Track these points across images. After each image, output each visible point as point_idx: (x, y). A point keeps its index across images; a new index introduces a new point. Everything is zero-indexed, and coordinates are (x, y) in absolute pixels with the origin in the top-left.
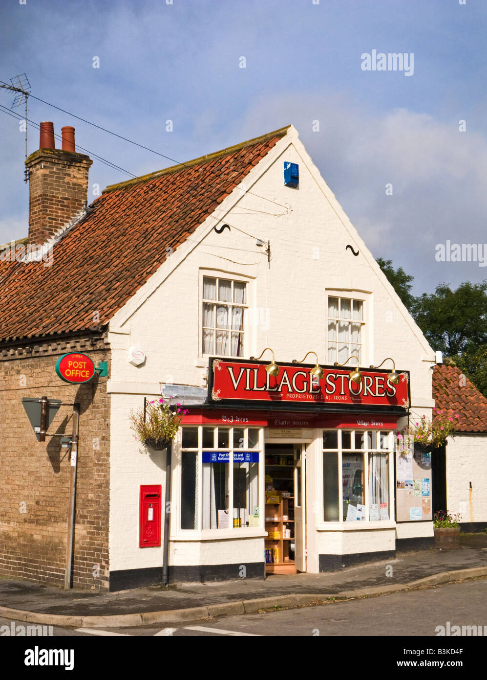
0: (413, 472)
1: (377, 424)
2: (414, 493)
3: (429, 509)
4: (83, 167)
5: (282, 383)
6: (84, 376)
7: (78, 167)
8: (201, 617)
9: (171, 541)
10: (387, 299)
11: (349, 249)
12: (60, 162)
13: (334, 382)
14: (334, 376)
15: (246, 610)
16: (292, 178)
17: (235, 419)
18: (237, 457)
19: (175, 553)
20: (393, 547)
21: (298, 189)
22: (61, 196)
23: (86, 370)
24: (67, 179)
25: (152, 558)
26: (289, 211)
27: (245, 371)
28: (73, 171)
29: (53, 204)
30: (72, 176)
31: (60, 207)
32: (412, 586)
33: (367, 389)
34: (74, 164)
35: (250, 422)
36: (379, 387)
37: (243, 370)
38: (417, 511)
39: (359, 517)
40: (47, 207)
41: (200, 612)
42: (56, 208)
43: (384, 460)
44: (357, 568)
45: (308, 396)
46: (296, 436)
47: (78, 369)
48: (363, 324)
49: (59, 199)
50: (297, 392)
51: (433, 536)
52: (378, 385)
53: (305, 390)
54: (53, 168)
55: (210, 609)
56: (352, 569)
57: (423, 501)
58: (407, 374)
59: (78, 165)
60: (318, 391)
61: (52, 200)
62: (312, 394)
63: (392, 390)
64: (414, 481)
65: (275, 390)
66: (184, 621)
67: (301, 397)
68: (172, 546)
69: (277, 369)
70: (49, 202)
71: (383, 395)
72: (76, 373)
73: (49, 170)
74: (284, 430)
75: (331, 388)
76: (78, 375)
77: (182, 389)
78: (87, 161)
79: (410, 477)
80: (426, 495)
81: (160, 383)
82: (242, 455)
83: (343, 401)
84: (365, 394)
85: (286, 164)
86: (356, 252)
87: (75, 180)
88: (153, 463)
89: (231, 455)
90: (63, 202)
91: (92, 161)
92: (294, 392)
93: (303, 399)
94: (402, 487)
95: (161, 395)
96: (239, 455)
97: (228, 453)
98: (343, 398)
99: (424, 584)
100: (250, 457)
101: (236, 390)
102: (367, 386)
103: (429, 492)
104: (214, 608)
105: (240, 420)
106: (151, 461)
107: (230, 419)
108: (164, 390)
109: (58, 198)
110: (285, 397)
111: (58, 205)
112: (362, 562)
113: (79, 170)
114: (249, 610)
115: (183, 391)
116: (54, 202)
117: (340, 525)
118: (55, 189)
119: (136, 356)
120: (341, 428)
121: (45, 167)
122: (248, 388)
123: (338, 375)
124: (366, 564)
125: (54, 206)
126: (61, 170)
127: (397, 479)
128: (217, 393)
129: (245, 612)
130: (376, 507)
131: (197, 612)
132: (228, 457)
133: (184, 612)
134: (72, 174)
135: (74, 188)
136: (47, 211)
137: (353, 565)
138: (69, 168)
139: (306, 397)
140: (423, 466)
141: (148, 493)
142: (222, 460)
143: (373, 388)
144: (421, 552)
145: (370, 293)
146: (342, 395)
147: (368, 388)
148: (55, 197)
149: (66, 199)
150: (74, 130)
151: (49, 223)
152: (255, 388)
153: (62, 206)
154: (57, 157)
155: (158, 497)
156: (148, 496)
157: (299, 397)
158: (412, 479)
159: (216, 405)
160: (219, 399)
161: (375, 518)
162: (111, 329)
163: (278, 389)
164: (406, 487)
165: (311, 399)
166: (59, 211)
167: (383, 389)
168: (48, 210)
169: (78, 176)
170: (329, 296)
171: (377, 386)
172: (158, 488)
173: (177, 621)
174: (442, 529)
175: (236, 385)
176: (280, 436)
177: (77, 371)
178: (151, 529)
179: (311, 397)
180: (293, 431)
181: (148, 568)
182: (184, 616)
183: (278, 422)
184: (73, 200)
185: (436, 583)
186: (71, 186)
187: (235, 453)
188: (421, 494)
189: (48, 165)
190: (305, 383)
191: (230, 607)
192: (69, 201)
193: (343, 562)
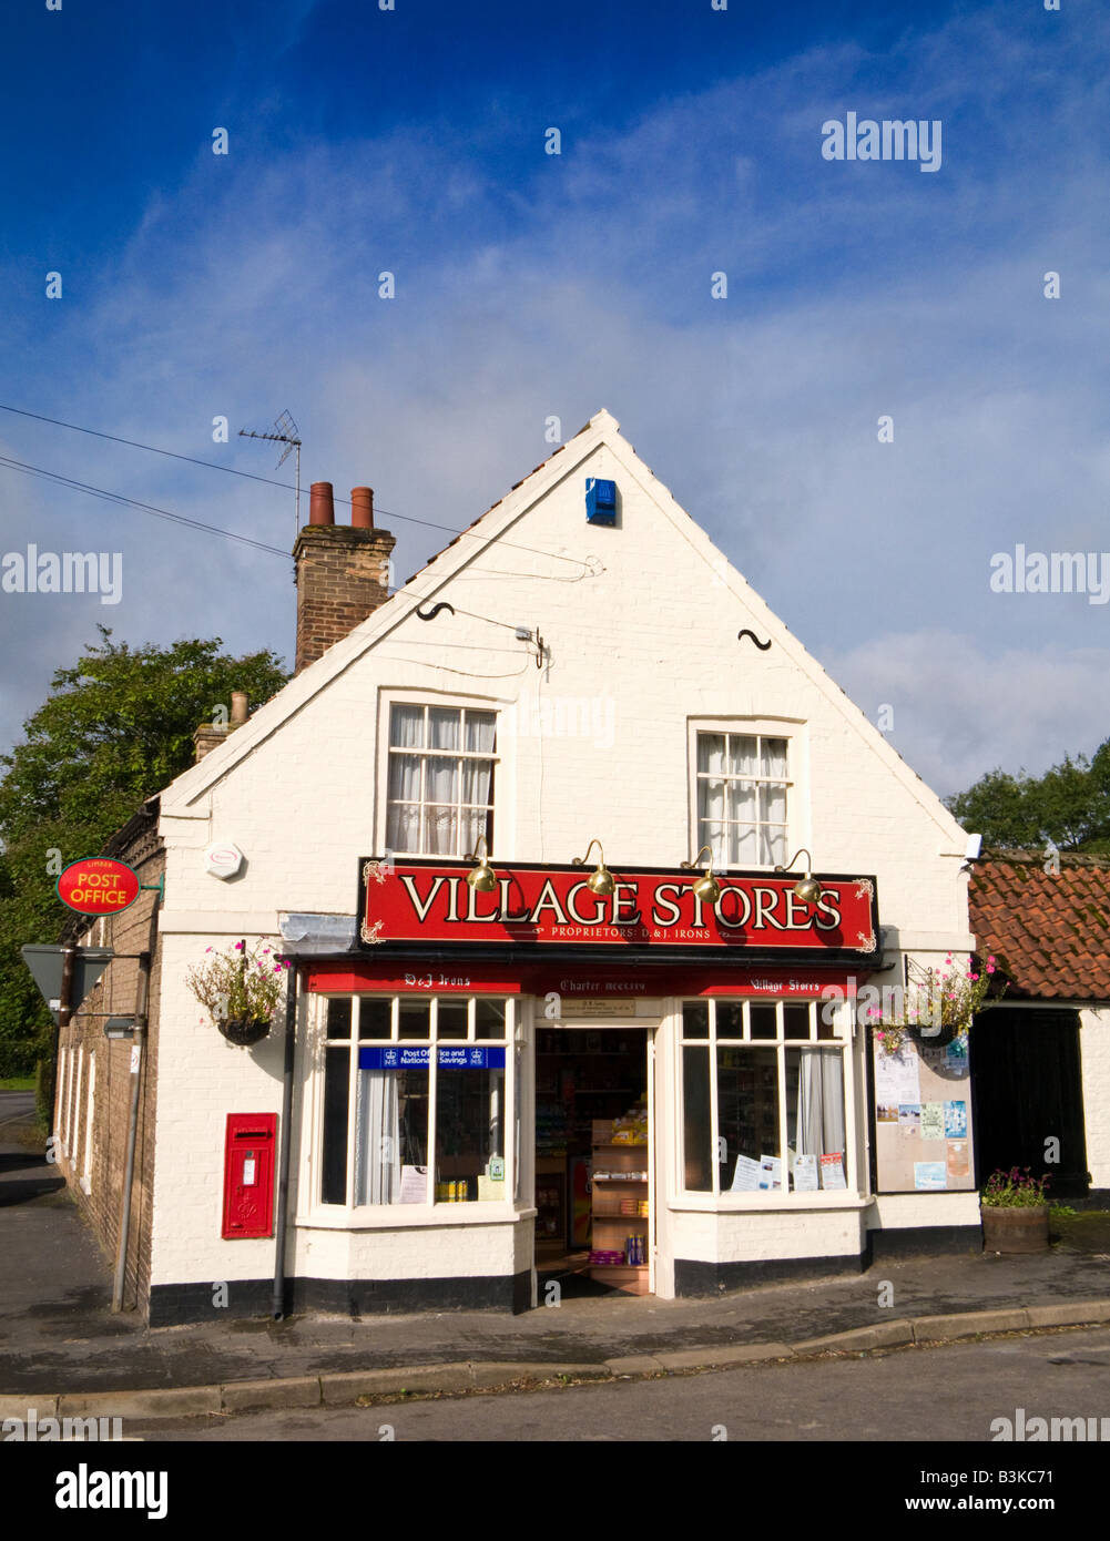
0: (921, 1086)
1: (804, 987)
2: (923, 1133)
3: (966, 1166)
4: (378, 551)
5: (541, 905)
6: (114, 902)
7: (369, 550)
8: (201, 1410)
9: (299, 1227)
10: (846, 732)
11: (746, 638)
12: (334, 545)
13: (675, 900)
14: (676, 889)
15: (324, 1397)
16: (604, 506)
17: (436, 979)
18: (450, 1057)
19: (308, 1251)
20: (853, 1247)
21: (621, 528)
22: (338, 601)
23: (117, 890)
24: (349, 570)
25: (254, 1260)
26: (597, 570)
27: (446, 884)
28: (361, 559)
29: (322, 615)
30: (358, 566)
31: (335, 619)
32: (803, 1350)
33: (763, 915)
34: (360, 546)
35: (475, 984)
36: (793, 911)
37: (439, 881)
38: (933, 1170)
39: (764, 1182)
40: (312, 621)
41: (201, 1399)
42: (328, 622)
43: (831, 1062)
44: (757, 1292)
45: (609, 932)
46: (618, 1012)
47: (99, 888)
48: (789, 785)
49: (335, 606)
50: (577, 922)
51: (980, 1223)
52: (793, 905)
53: (600, 918)
54: (323, 556)
55: (229, 1393)
56: (743, 1294)
57: (951, 1149)
58: (869, 883)
59: (368, 547)
60: (635, 921)
61: (321, 609)
62: (617, 926)
63: (829, 915)
64: (924, 1107)
65: (523, 919)
66: (157, 1417)
67: (590, 932)
68: (302, 1238)
69: (489, 877)
70: (315, 612)
71: (807, 926)
72: (95, 897)
73: (314, 560)
74: (588, 1001)
75: (668, 915)
76: (99, 900)
77: (329, 922)
78: (384, 539)
79: (912, 1096)
80: (956, 1137)
81: (279, 912)
82: (462, 1053)
83: (699, 940)
84: (759, 924)
85: (588, 481)
86: (764, 642)
87: (363, 574)
88: (258, 1068)
89: (432, 1053)
90: (343, 611)
91: (393, 539)
92: (570, 922)
93: (595, 938)
94: (891, 1119)
95: (280, 935)
96: (454, 1054)
97: (427, 1048)
98: (699, 934)
99: (838, 1345)
100: (483, 1058)
101: (421, 922)
102: (763, 908)
103: (964, 1130)
104: (241, 1391)
105: (449, 983)
106: (254, 1064)
107: (426, 980)
108: (284, 925)
109: (332, 604)
110: (547, 934)
111: (332, 616)
112: (772, 1280)
113: (371, 555)
114: (334, 1397)
115: (331, 927)
116: (325, 612)
117: (713, 1198)
118: (326, 590)
119: (219, 860)
120: (712, 996)
121: (307, 555)
122: (453, 917)
123: (685, 888)
124: (782, 1283)
125: (325, 619)
126: (339, 558)
127: (879, 1101)
128: (375, 929)
129: (322, 1400)
130: (811, 1162)
131: (192, 1398)
132: (427, 1057)
133: (160, 1398)
134: (358, 563)
135: (362, 587)
136: (311, 627)
137: (749, 1286)
138: (352, 554)
139: (603, 932)
140: (946, 1074)
141: (243, 1130)
142: (411, 1064)
143: (780, 912)
144: (945, 1258)
145: (803, 722)
146: (699, 927)
147: (765, 912)
148: (326, 603)
149: (347, 605)
150: (371, 492)
151: (316, 646)
152: (472, 917)
153: (339, 617)
154: (328, 537)
155: (271, 1135)
156: (240, 1135)
157: (585, 933)
158: (917, 1101)
159: (372, 953)
160: (379, 940)
161: (808, 1184)
162: (164, 811)
163: (530, 917)
164: (901, 1118)
165: (615, 937)
166: (335, 627)
167: (807, 914)
168: (314, 625)
169: (369, 566)
170: (698, 731)
171: (790, 908)
172: (269, 1118)
173: (139, 1418)
174: (999, 1210)
175: (422, 913)
176: (580, 1013)
177: (96, 892)
178: (251, 1202)
179: (615, 932)
180: (611, 1003)
181: (243, 1282)
182: (158, 1405)
183: (569, 985)
184: (361, 605)
185: (873, 1345)
186: (357, 582)
187: (440, 1048)
188: (942, 1135)
189: (314, 551)
190: (601, 906)
191: (284, 1388)
192: (351, 609)
193: (720, 1278)
